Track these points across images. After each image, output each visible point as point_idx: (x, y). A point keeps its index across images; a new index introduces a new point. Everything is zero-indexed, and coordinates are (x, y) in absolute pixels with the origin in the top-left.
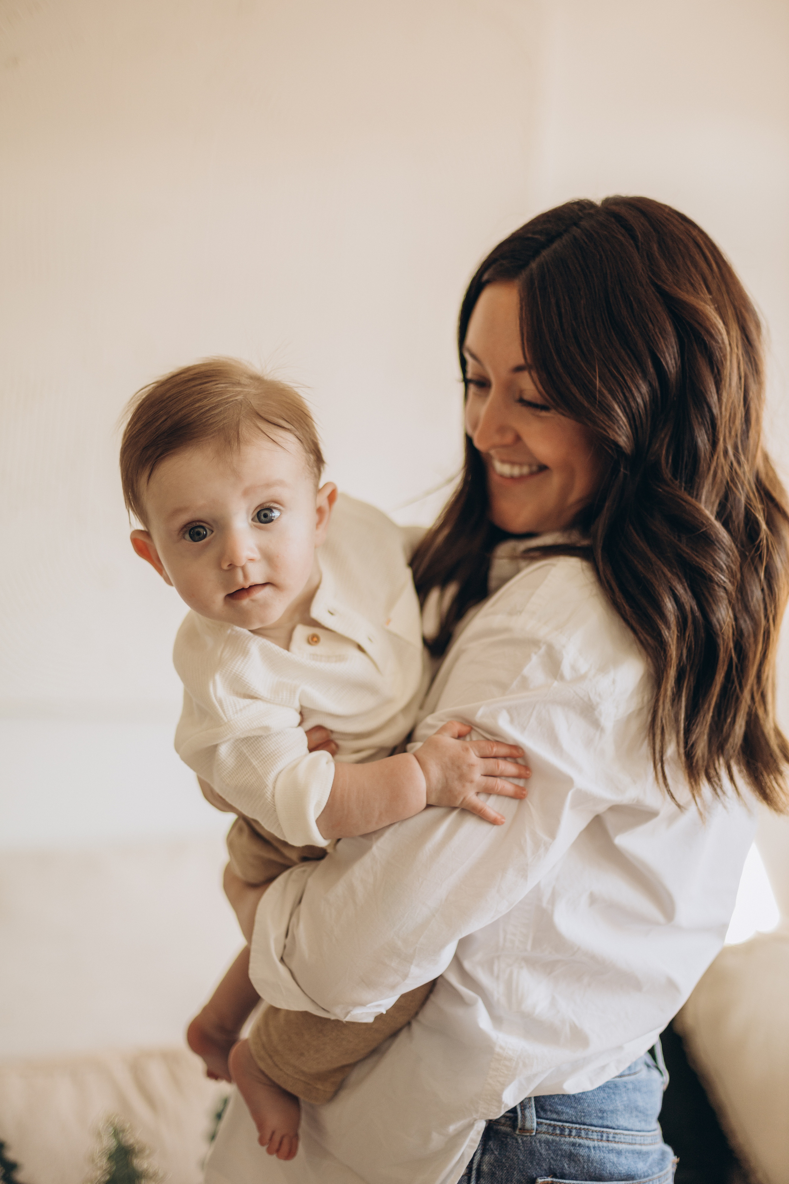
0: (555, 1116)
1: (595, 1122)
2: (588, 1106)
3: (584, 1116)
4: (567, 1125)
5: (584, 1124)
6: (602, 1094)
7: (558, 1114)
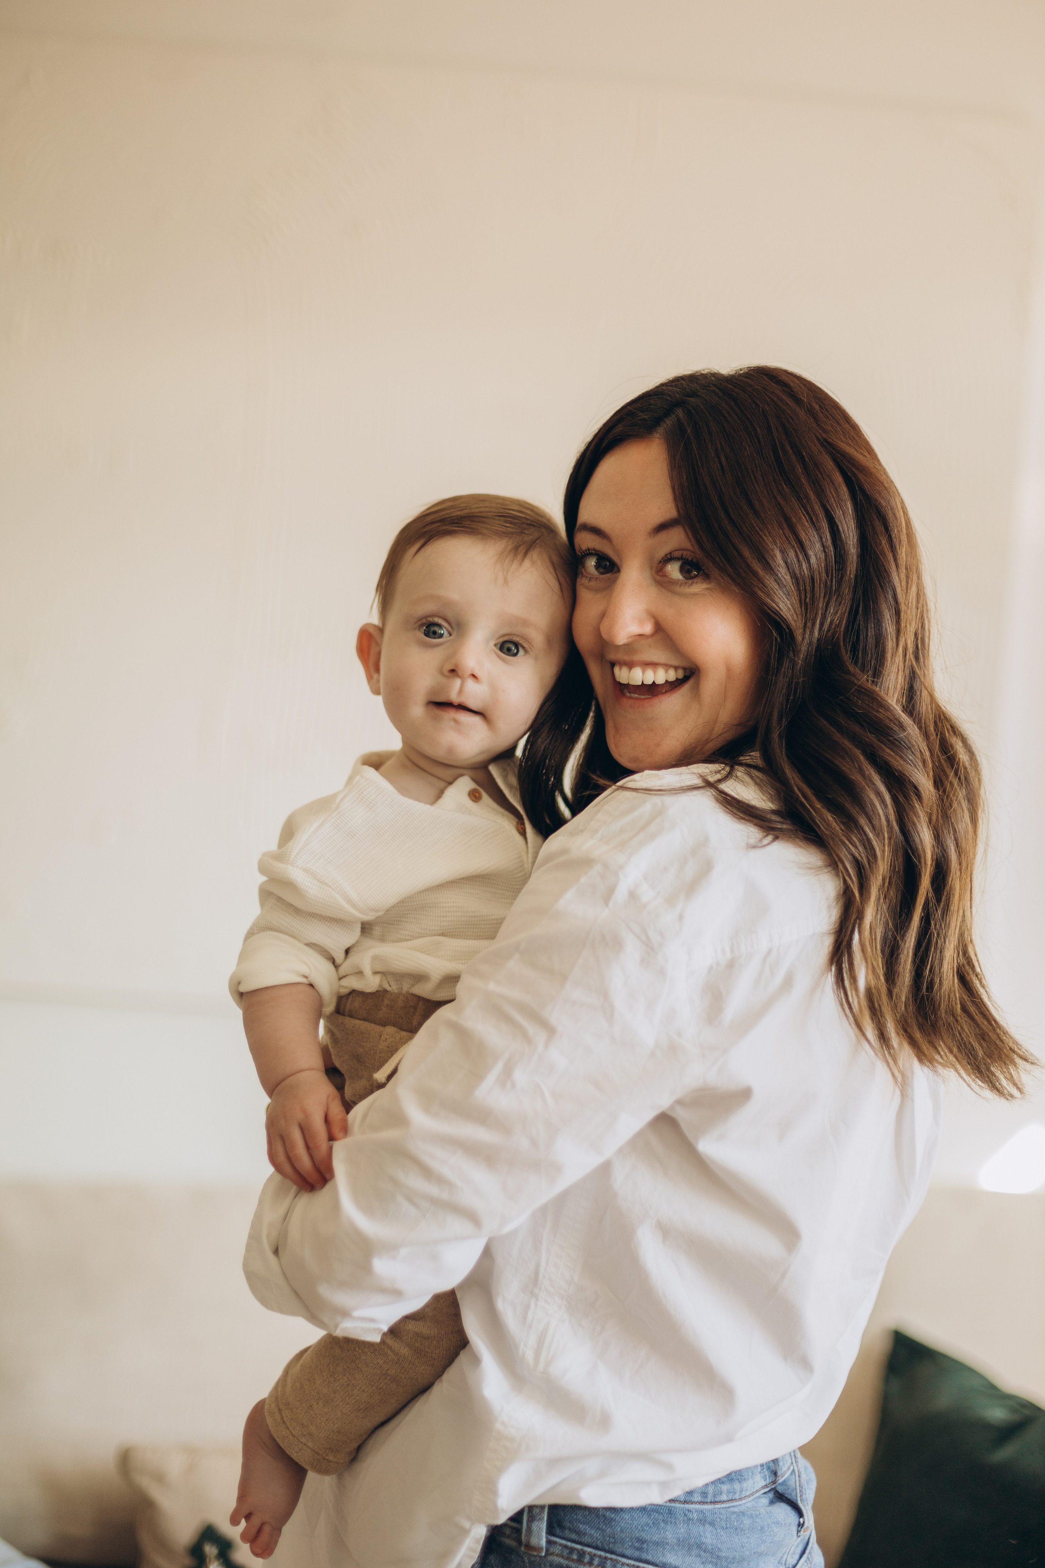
2: (622, 1531)
3: (615, 1543)
5: (612, 1553)
6: (645, 1519)
7: (579, 1535)
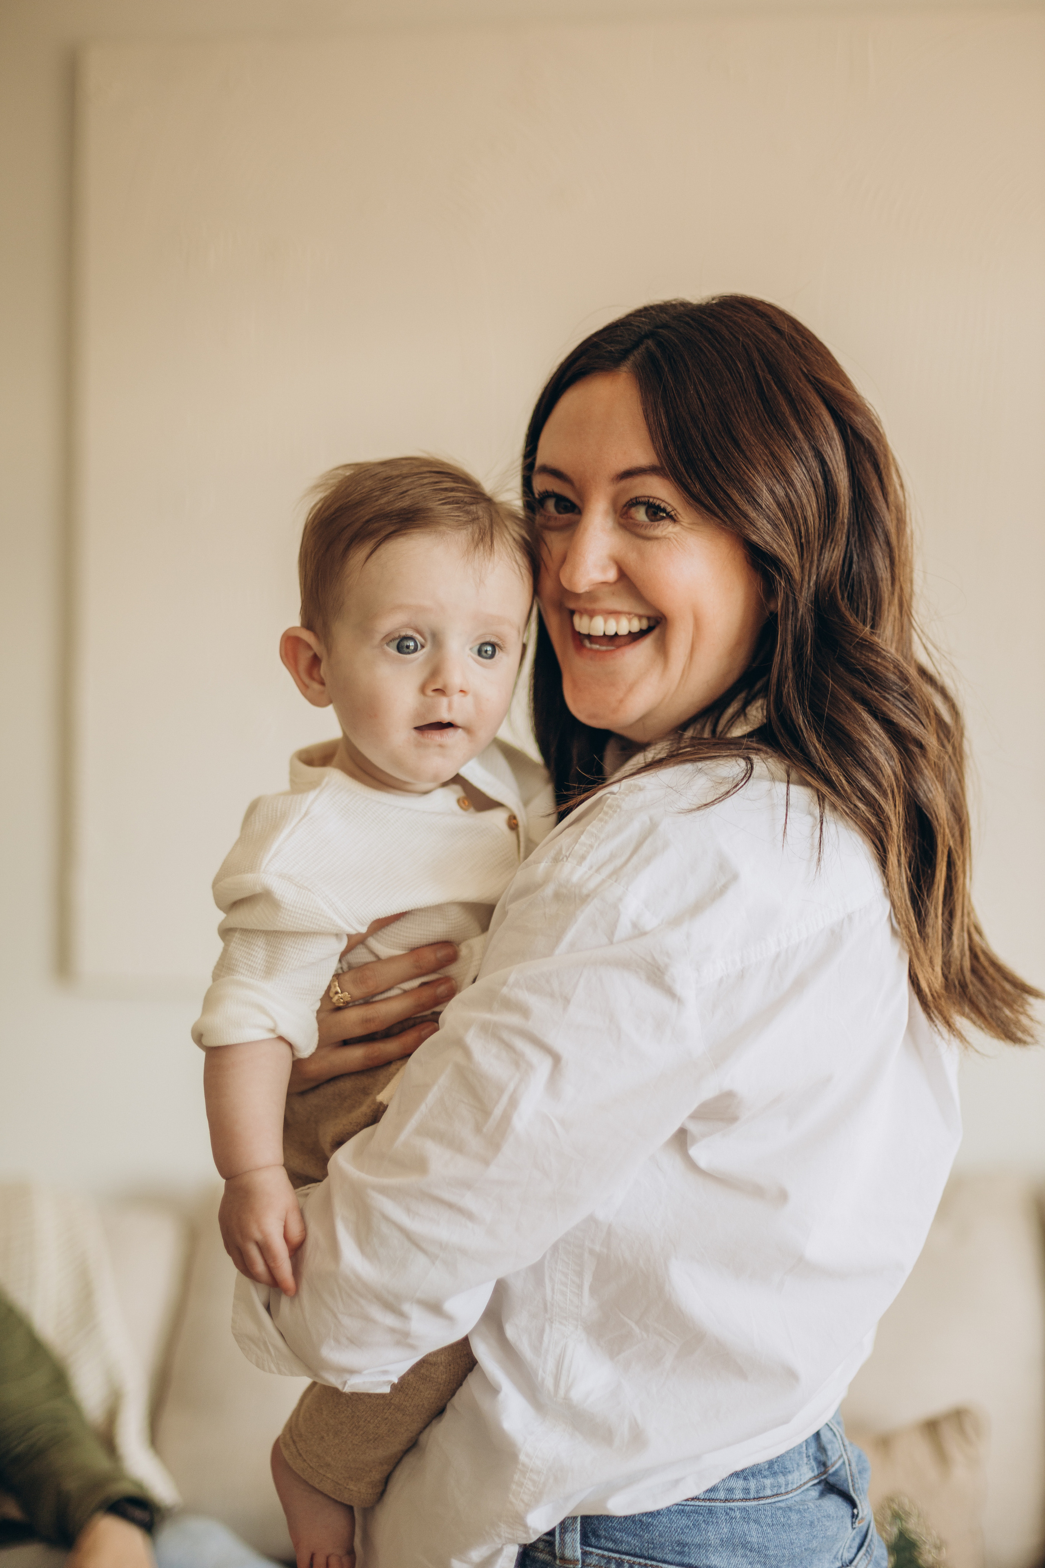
0: (610, 1545)
1: (669, 1557)
3: (654, 1548)
4: (627, 1558)
